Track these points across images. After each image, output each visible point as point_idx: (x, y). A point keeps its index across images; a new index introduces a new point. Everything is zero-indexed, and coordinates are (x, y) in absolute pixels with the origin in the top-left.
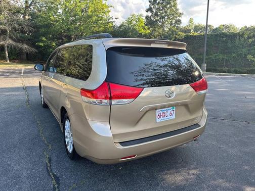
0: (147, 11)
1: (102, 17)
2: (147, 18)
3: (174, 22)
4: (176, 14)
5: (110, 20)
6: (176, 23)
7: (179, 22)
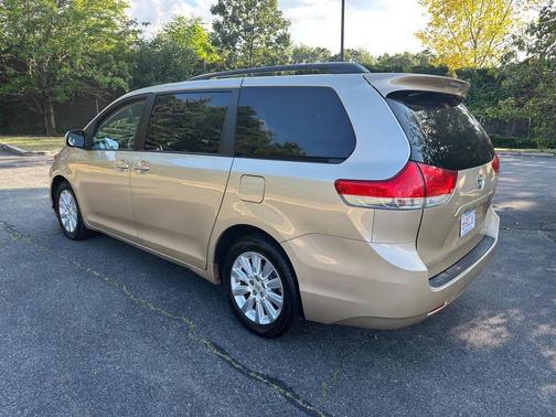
0: (215, 11)
1: (110, 19)
2: (217, 26)
3: (273, 39)
4: (278, 22)
5: (131, 28)
6: (278, 41)
7: (284, 39)
